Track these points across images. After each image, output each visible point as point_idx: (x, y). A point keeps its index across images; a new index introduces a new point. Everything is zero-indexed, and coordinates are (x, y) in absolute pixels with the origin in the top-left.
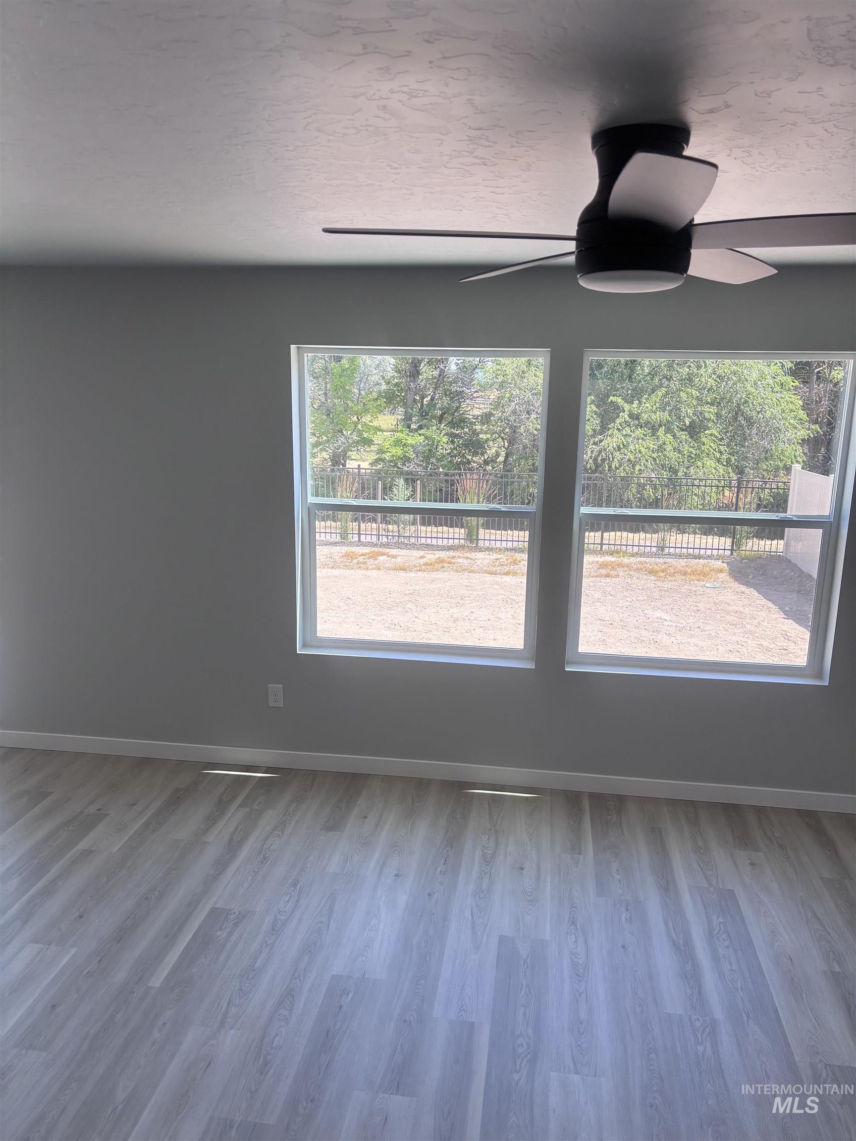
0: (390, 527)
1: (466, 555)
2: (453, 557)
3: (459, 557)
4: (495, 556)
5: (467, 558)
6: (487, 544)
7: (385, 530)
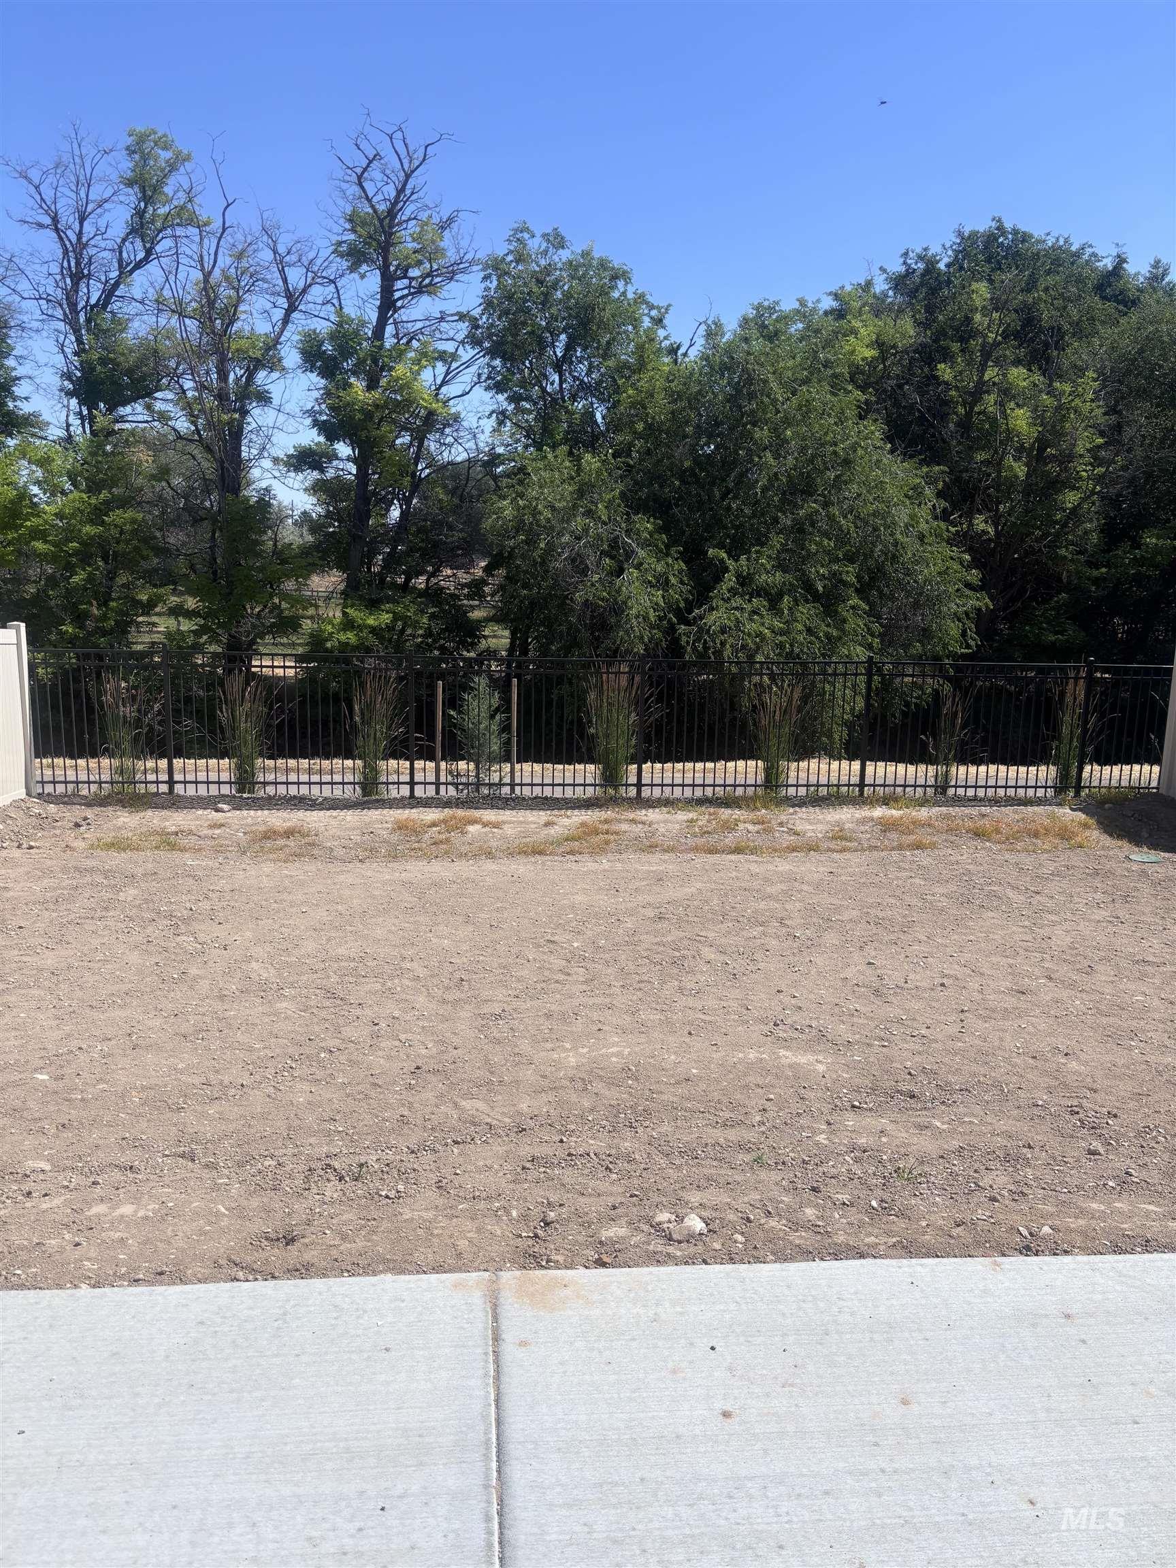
0: (462, 765)
1: (631, 816)
2: (606, 821)
3: (620, 821)
4: (683, 816)
5: (633, 821)
6: (657, 792)
7: (451, 772)
